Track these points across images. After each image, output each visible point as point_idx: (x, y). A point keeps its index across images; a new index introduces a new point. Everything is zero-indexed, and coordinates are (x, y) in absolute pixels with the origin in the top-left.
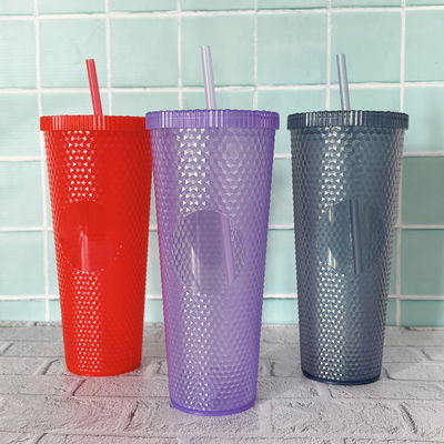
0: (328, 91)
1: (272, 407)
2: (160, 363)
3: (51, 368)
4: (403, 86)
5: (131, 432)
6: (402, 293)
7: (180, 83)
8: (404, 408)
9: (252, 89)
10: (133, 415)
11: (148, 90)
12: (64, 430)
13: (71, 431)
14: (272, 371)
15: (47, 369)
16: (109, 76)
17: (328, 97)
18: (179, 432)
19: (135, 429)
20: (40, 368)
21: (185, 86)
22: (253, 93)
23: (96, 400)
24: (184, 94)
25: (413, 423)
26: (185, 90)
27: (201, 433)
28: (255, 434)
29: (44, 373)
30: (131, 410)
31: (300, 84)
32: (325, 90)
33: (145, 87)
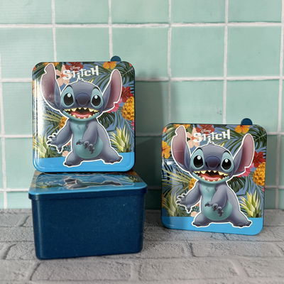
3: (10, 252)
7: (110, 21)
9: (167, 26)
11: (85, 26)
14: (192, 252)
15: (6, 253)
16: (54, 14)
17: (226, 33)
21: (113, 23)
22: (167, 29)
26: (114, 26)
29: (4, 258)
31: (205, 23)
32: (224, 27)
33: (82, 24)
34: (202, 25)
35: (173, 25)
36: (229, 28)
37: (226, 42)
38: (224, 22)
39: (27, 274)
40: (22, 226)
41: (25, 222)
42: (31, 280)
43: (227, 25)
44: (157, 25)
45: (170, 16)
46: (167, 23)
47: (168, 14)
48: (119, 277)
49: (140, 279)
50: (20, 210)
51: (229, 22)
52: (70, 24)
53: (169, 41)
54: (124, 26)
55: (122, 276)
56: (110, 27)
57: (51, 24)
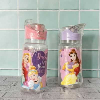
34: (71, 10)
35: (60, 10)
36: (80, 11)
37: (79, 17)
38: (78, 9)
39: (2, 95)
40: (4, 81)
41: (5, 80)
42: (2, 97)
43: (79, 10)
44: (54, 10)
45: (59, 7)
46: (58, 10)
47: (58, 6)
48: (35, 97)
49: (43, 98)
50: (4, 76)
51: (80, 9)
52: (24, 10)
53: (59, 16)
54: (43, 11)
55: (36, 97)
56: (38, 11)
57: (17, 10)
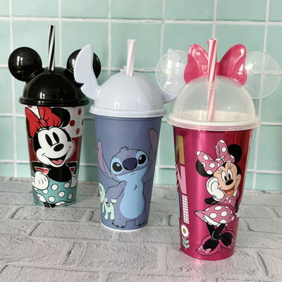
0: (214, 25)
1: (167, 250)
2: (93, 212)
4: (267, 24)
5: (67, 267)
6: (258, 169)
8: (259, 255)
10: (70, 252)
12: (21, 263)
13: (26, 264)
18: (101, 268)
19: (70, 264)
20: (10, 213)
23: (46, 239)
24: (112, 24)
25: (266, 267)
27: (116, 269)
28: (154, 271)
30: (69, 249)
